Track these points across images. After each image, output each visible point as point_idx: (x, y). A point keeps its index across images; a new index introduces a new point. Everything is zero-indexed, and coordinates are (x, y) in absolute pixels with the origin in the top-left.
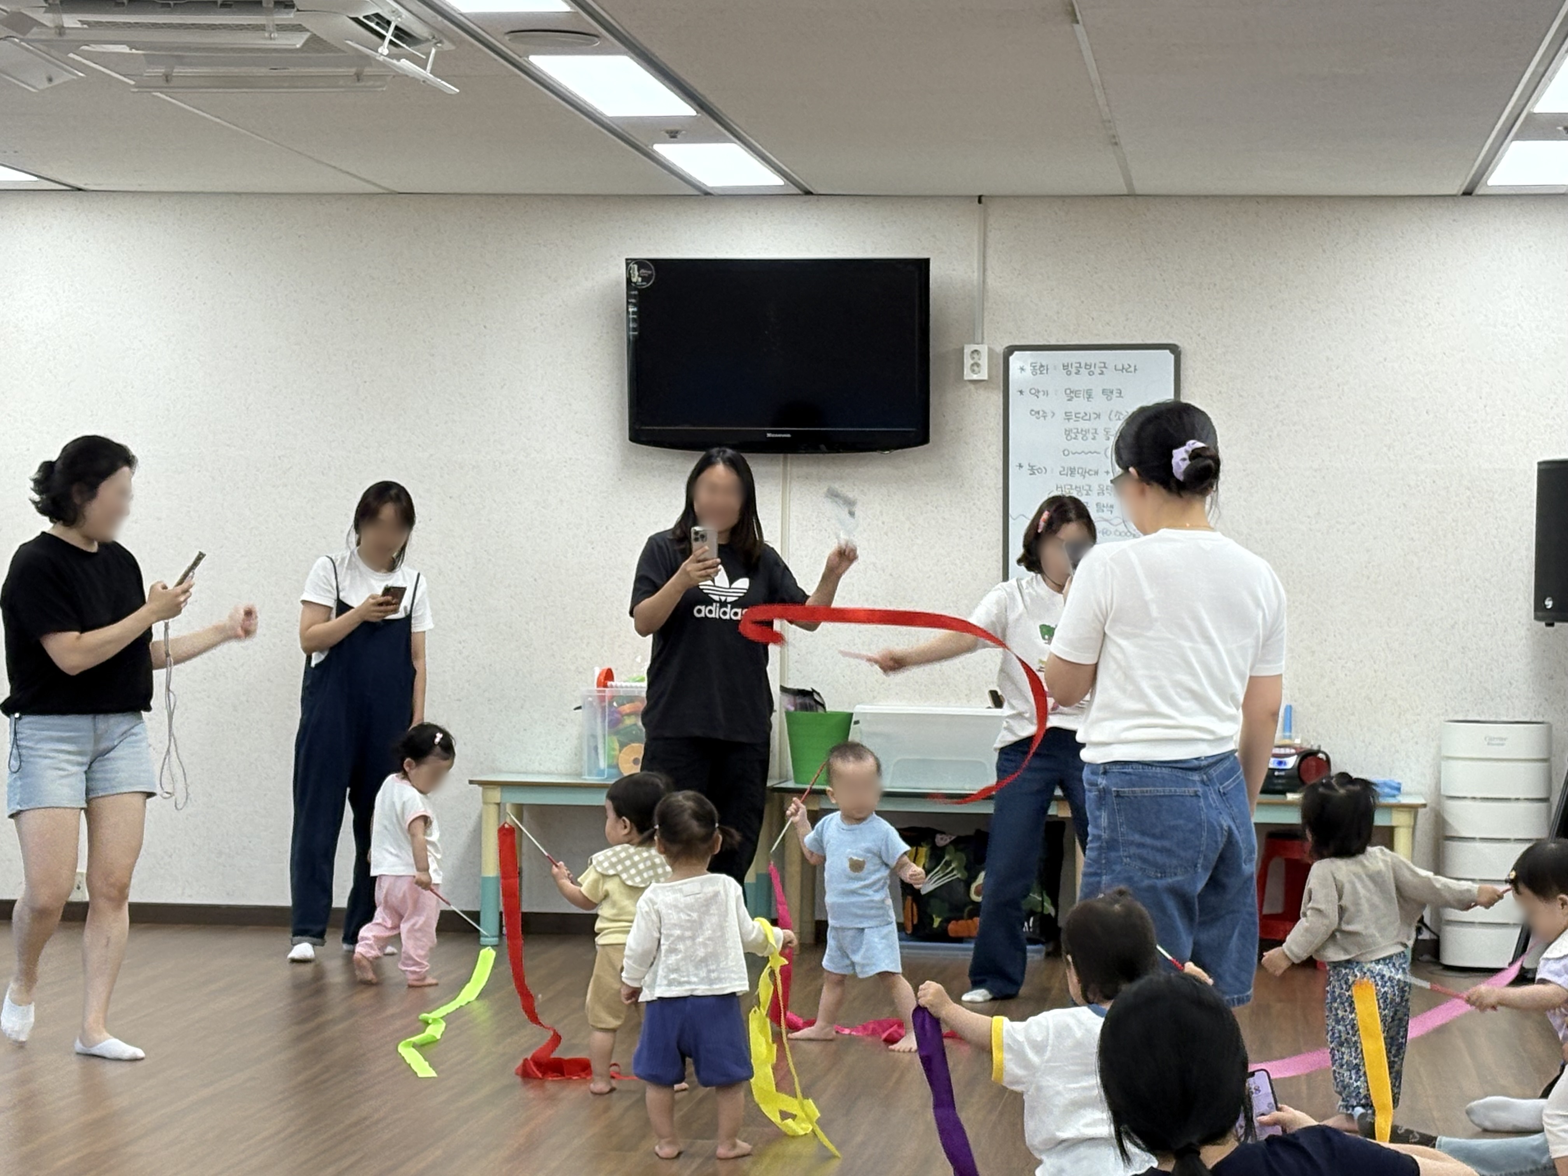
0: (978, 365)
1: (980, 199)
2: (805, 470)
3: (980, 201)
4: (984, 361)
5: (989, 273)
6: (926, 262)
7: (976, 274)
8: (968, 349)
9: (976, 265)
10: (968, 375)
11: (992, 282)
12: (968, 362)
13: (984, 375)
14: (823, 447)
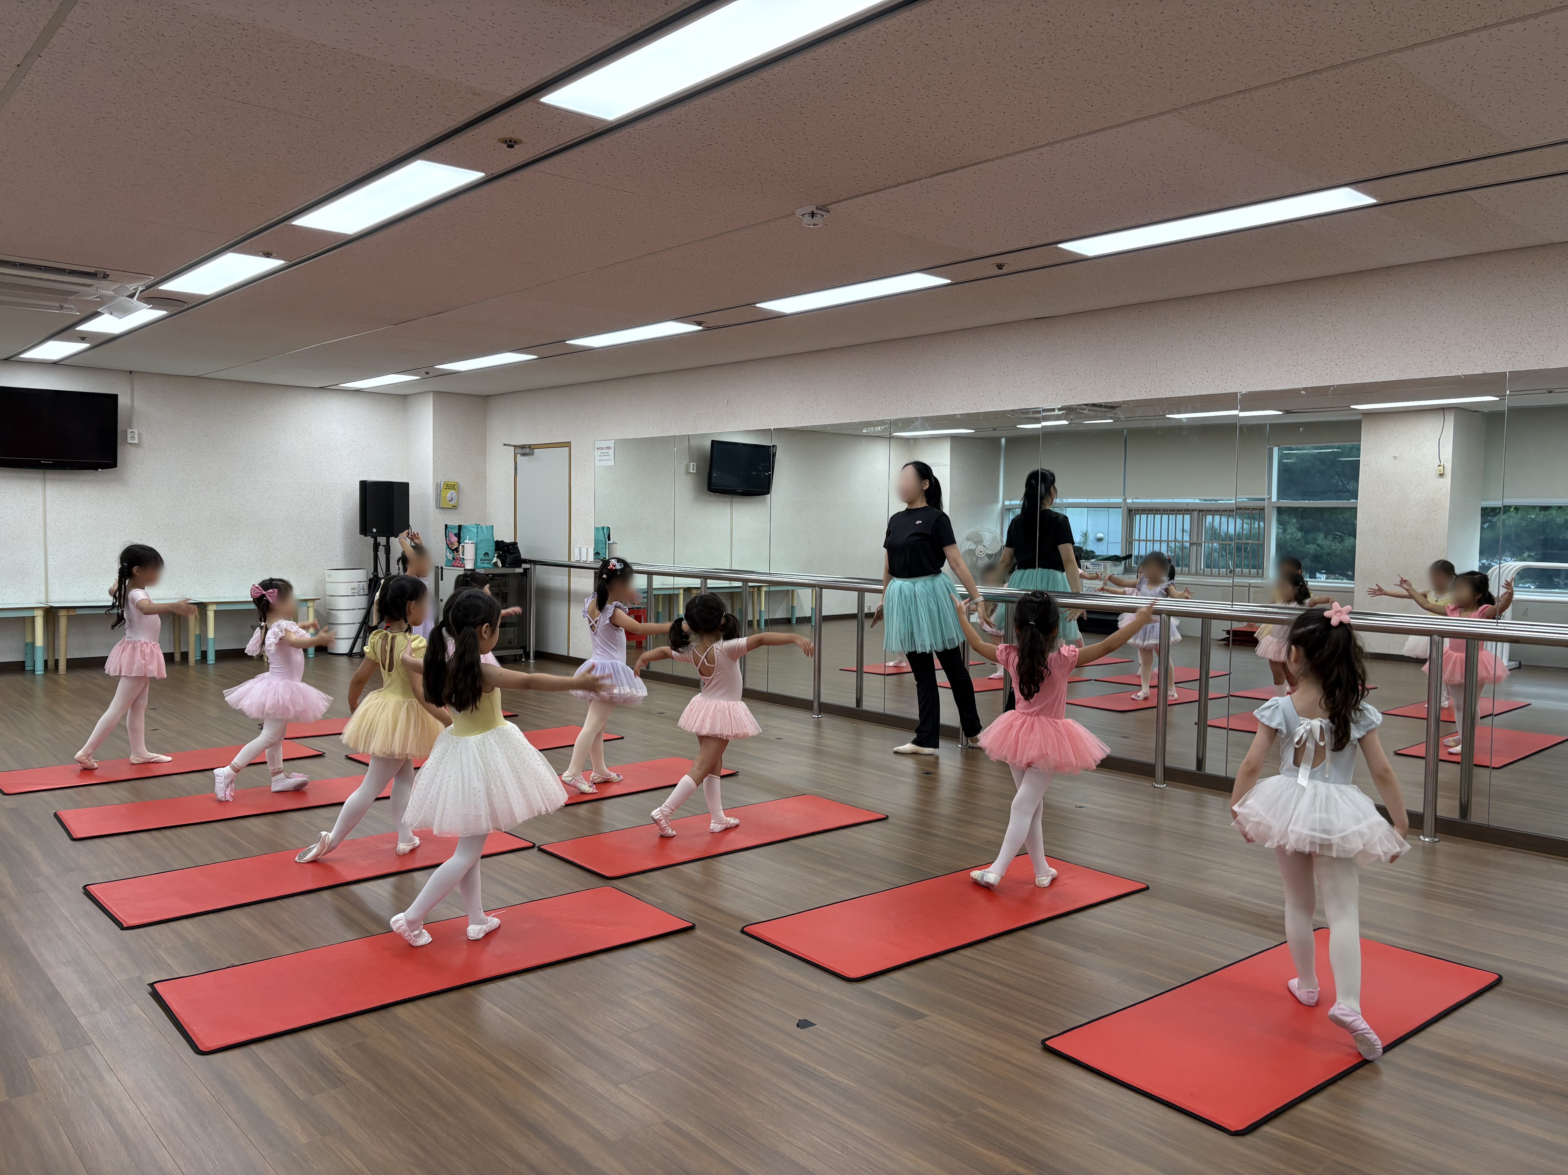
0: (133, 437)
1: (131, 372)
2: (53, 476)
3: (131, 373)
4: (136, 436)
5: (135, 401)
6: (117, 395)
7: (129, 402)
8: (129, 431)
9: (129, 398)
10: (129, 441)
11: (135, 404)
12: (129, 436)
13: (136, 441)
14: (68, 467)
